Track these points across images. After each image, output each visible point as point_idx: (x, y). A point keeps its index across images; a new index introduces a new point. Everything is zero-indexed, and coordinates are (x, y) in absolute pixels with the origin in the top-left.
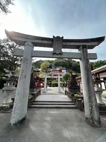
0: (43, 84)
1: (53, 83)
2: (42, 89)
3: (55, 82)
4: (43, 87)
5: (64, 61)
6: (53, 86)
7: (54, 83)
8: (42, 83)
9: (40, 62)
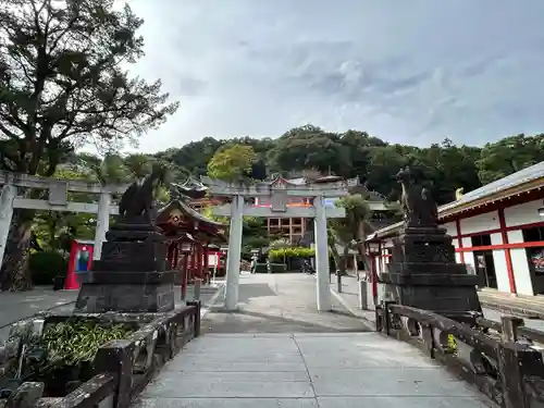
0: (223, 257)
1: (273, 253)
2: (214, 283)
3: (285, 246)
4: (221, 273)
5: (330, 142)
6: (275, 270)
7: (282, 251)
8: (213, 251)
9: (207, 151)
